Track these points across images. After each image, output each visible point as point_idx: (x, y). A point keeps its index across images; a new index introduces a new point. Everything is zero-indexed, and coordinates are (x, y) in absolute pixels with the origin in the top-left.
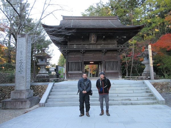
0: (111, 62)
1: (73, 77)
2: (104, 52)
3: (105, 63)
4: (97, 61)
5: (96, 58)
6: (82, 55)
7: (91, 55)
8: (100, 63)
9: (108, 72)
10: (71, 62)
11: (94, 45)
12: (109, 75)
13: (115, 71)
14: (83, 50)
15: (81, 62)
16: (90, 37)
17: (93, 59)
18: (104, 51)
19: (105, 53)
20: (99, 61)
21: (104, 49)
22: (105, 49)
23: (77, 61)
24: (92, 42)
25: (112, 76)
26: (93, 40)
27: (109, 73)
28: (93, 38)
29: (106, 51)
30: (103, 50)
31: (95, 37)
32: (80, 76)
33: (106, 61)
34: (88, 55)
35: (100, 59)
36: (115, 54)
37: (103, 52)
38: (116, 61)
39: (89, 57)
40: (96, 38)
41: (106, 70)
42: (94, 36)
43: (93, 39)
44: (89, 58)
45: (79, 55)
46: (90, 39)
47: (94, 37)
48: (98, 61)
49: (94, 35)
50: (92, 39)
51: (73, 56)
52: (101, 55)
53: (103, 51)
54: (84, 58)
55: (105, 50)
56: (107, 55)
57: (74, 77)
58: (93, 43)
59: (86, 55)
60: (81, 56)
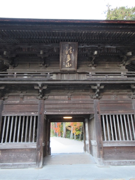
0: (115, 116)
1: (8, 160)
2: (98, 90)
3: (100, 118)
4: (79, 113)
5: (77, 106)
6: (39, 97)
7: (63, 97)
8: (86, 120)
9: (109, 145)
10: (11, 117)
11: (71, 75)
12: (113, 154)
13: (129, 143)
14: (41, 83)
15: (37, 117)
16: (61, 54)
17: (69, 108)
18: (96, 87)
19: (99, 93)
20: (86, 113)
21: (97, 82)
22: (100, 82)
23: (27, 114)
24: (67, 67)
25: (123, 158)
26: (70, 62)
27: (113, 147)
28: (68, 56)
29: (102, 87)
30: (95, 85)
31: (74, 54)
32: (30, 157)
33: (103, 114)
34: (56, 97)
35: (86, 108)
36: (125, 97)
37: (94, 90)
38: (130, 115)
39: (59, 102)
40: (77, 56)
41: (104, 139)
42: (71, 52)
43: (69, 59)
44: (58, 106)
45: (33, 99)
46: (61, 60)
47: (70, 54)
48: (82, 113)
49: (71, 48)
50: (66, 60)
51: (18, 102)
52: (88, 98)
53: (93, 87)
54: (46, 107)
55: (99, 85)
56: (104, 98)
57: (15, 160)
58: (68, 69)
59: (50, 97)
60: (38, 102)
